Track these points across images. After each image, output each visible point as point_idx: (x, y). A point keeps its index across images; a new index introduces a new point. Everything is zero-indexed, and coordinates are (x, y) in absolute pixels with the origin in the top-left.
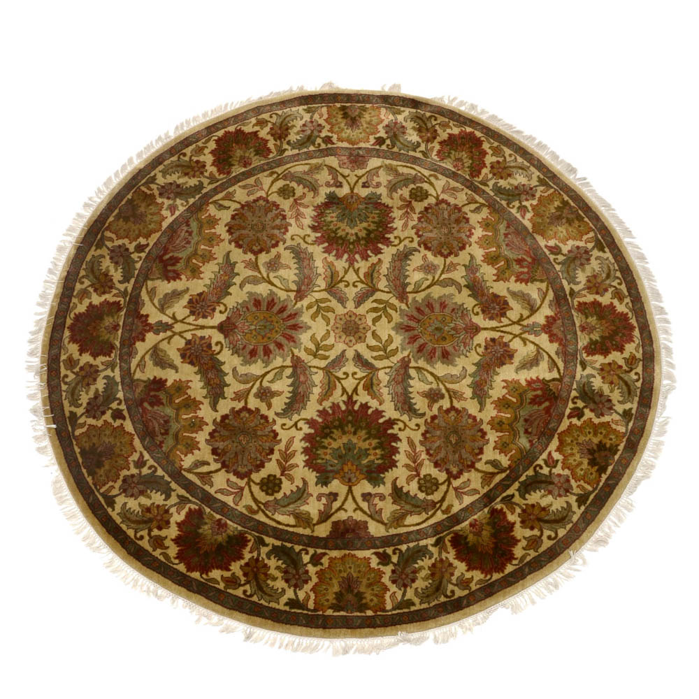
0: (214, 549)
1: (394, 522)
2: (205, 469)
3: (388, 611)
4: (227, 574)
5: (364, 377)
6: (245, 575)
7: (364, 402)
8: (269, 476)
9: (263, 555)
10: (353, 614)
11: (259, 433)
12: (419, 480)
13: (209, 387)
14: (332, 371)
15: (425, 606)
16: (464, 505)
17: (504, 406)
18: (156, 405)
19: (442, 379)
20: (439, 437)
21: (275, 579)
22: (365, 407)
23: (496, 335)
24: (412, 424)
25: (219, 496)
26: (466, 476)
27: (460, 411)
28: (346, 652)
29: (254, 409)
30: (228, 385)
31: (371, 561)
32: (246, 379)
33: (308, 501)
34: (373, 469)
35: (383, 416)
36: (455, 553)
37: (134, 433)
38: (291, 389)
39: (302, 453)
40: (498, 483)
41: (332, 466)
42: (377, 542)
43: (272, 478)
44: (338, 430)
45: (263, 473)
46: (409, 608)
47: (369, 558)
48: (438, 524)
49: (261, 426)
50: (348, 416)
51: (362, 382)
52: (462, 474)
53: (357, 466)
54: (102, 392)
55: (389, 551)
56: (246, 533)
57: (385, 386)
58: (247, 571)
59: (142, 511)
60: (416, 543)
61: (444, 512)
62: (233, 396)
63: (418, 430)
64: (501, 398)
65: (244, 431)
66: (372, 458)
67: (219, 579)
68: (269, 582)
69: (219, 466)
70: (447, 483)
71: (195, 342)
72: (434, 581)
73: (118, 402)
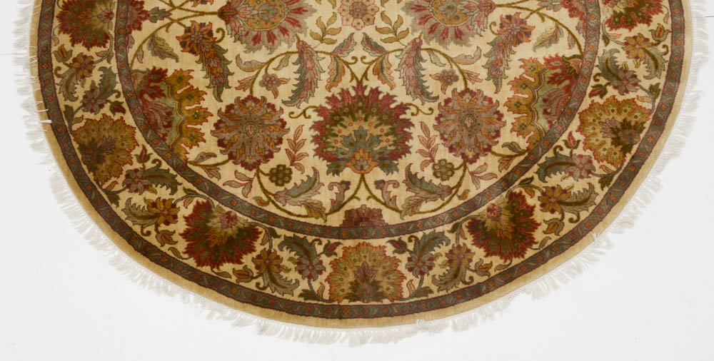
0: (224, 242)
1: (409, 209)
2: (211, 161)
3: (405, 299)
4: (239, 267)
5: (374, 61)
6: (258, 267)
7: (374, 88)
8: (279, 166)
9: (275, 247)
10: (369, 304)
11: (266, 122)
12: (434, 165)
13: (213, 77)
14: (339, 55)
15: (443, 293)
16: (481, 190)
17: (521, 86)
18: (157, 97)
19: (455, 60)
20: (454, 121)
21: (288, 270)
22: (376, 92)
23: (512, 12)
24: (425, 109)
25: (227, 188)
26: (482, 160)
27: (475, 93)
28: (363, 342)
29: (260, 98)
30: (232, 74)
31: (386, 249)
32: (250, 66)
33: (319, 191)
34: (386, 156)
35: (394, 101)
36: (472, 239)
37: (134, 126)
38: (298, 76)
39: (312, 142)
40: (516, 166)
41: (342, 154)
42: (391, 230)
43: (282, 168)
44: (348, 117)
45: (273, 164)
46: (427, 296)
47: (384, 247)
48: (455, 210)
49: (268, 115)
50: (358, 102)
51: (372, 67)
52: (478, 158)
53: (369, 153)
54: (99, 84)
55: (405, 238)
56: (257, 224)
57: (396, 70)
58: (259, 264)
59: (148, 206)
60: (432, 230)
61: (460, 197)
62: (238, 85)
63: (431, 114)
64: (518, 77)
65: (251, 122)
66: (384, 144)
67: (231, 273)
68: (282, 273)
69: (226, 157)
70: (462, 168)
71: (195, 29)
72: (451, 268)
73: (116, 94)
